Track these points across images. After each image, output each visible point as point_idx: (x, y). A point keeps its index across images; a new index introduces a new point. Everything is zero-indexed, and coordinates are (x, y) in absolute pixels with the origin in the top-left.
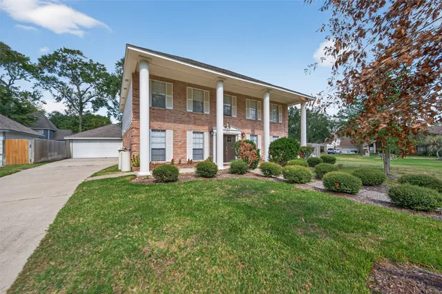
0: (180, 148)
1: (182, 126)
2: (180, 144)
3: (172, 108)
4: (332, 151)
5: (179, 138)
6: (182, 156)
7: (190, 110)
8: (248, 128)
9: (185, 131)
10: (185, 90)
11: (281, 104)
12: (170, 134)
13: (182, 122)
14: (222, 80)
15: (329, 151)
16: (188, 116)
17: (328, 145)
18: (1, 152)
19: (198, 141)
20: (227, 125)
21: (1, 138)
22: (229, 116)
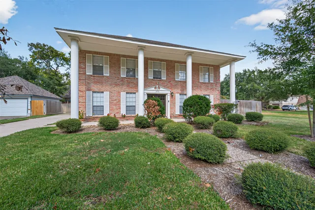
0: (116, 105)
1: (117, 89)
2: (115, 102)
3: (108, 75)
4: (287, 108)
5: (115, 98)
6: (117, 111)
7: (123, 75)
8: (178, 88)
9: (119, 93)
10: (119, 61)
11: (212, 66)
12: (106, 94)
13: (117, 85)
14: (142, 48)
15: (284, 108)
16: (122, 81)
17: (283, 102)
18: (29, 108)
19: (131, 100)
20: (157, 86)
21: (30, 100)
22: (158, 79)
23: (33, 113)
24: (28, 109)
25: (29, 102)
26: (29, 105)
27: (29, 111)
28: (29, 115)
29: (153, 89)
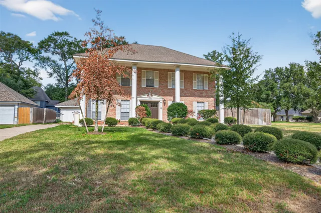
0: (112, 111)
2: (111, 109)
8: (170, 96)
9: (115, 100)
11: (206, 73)
14: (135, 64)
18: (16, 115)
19: (125, 106)
20: (150, 94)
21: (17, 107)
22: (151, 87)
23: (20, 121)
24: (14, 117)
25: (16, 110)
26: (16, 112)
27: (16, 119)
28: (16, 124)
29: (146, 96)
